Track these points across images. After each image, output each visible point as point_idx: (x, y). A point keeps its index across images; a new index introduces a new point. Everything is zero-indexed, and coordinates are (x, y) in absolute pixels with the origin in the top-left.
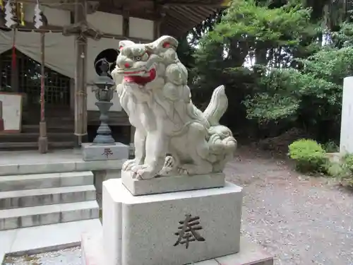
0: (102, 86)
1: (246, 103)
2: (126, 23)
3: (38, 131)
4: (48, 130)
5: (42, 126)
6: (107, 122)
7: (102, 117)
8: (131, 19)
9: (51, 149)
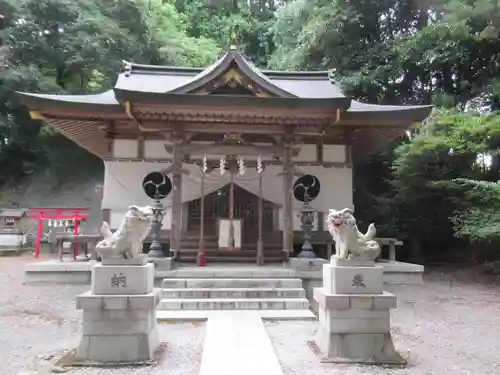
0: (305, 213)
1: (454, 220)
2: (320, 149)
3: (256, 248)
4: (265, 248)
5: (260, 244)
6: (310, 241)
7: (307, 236)
8: (325, 146)
9: (266, 262)
